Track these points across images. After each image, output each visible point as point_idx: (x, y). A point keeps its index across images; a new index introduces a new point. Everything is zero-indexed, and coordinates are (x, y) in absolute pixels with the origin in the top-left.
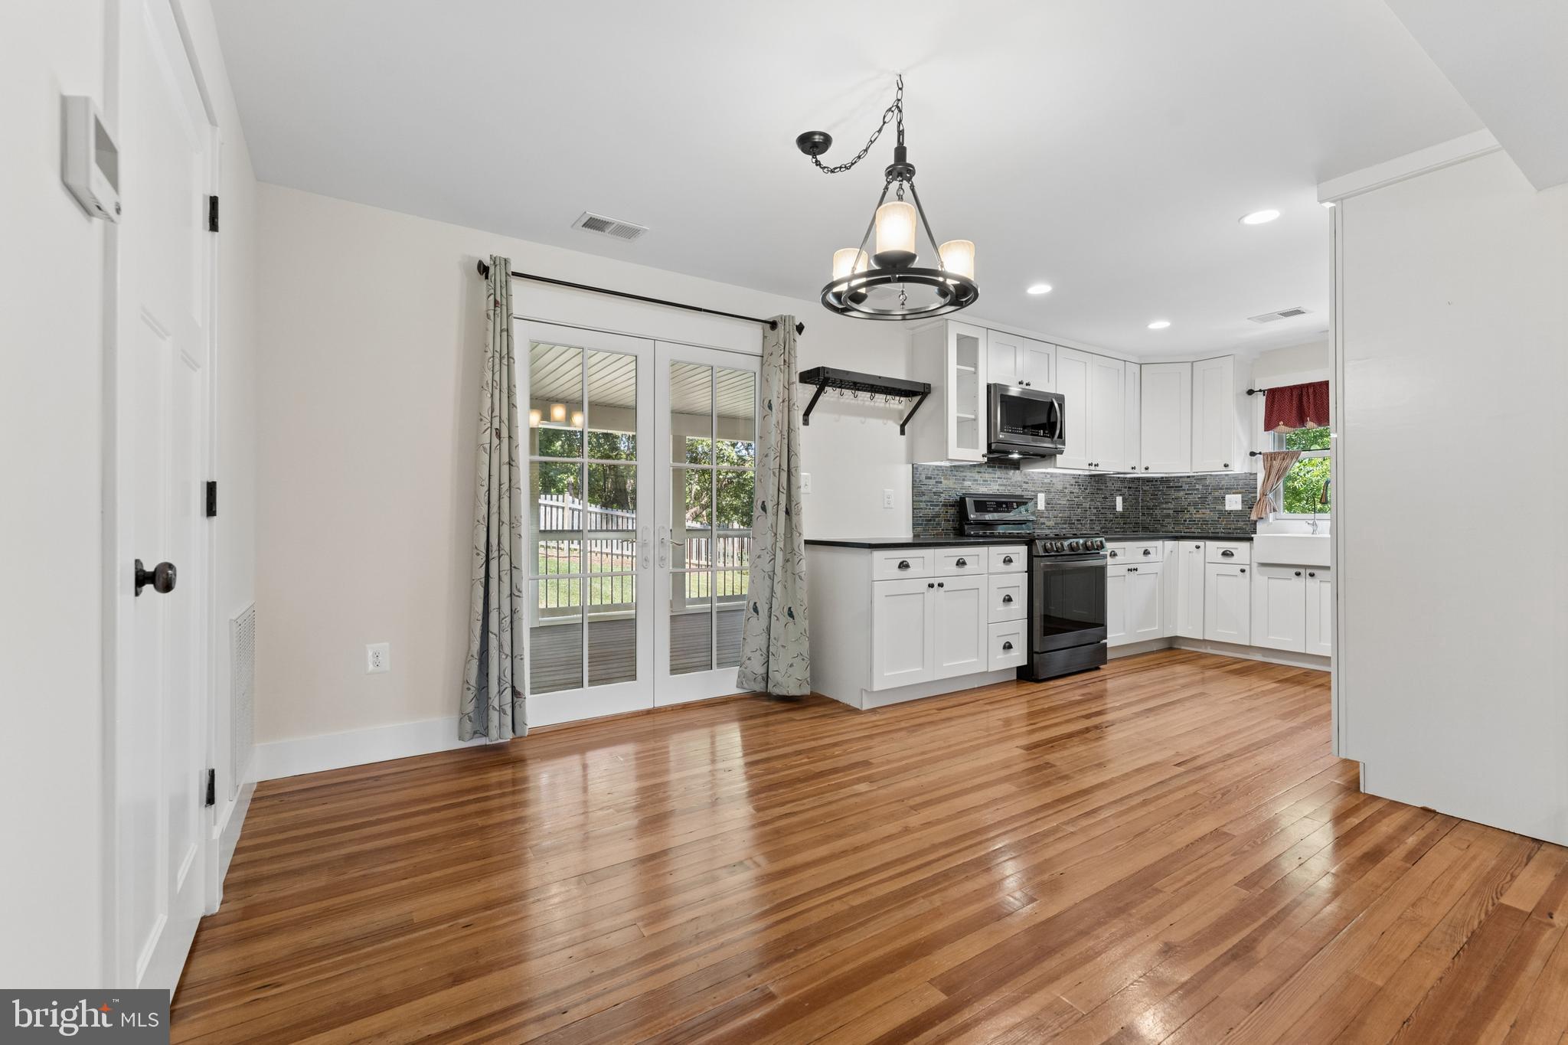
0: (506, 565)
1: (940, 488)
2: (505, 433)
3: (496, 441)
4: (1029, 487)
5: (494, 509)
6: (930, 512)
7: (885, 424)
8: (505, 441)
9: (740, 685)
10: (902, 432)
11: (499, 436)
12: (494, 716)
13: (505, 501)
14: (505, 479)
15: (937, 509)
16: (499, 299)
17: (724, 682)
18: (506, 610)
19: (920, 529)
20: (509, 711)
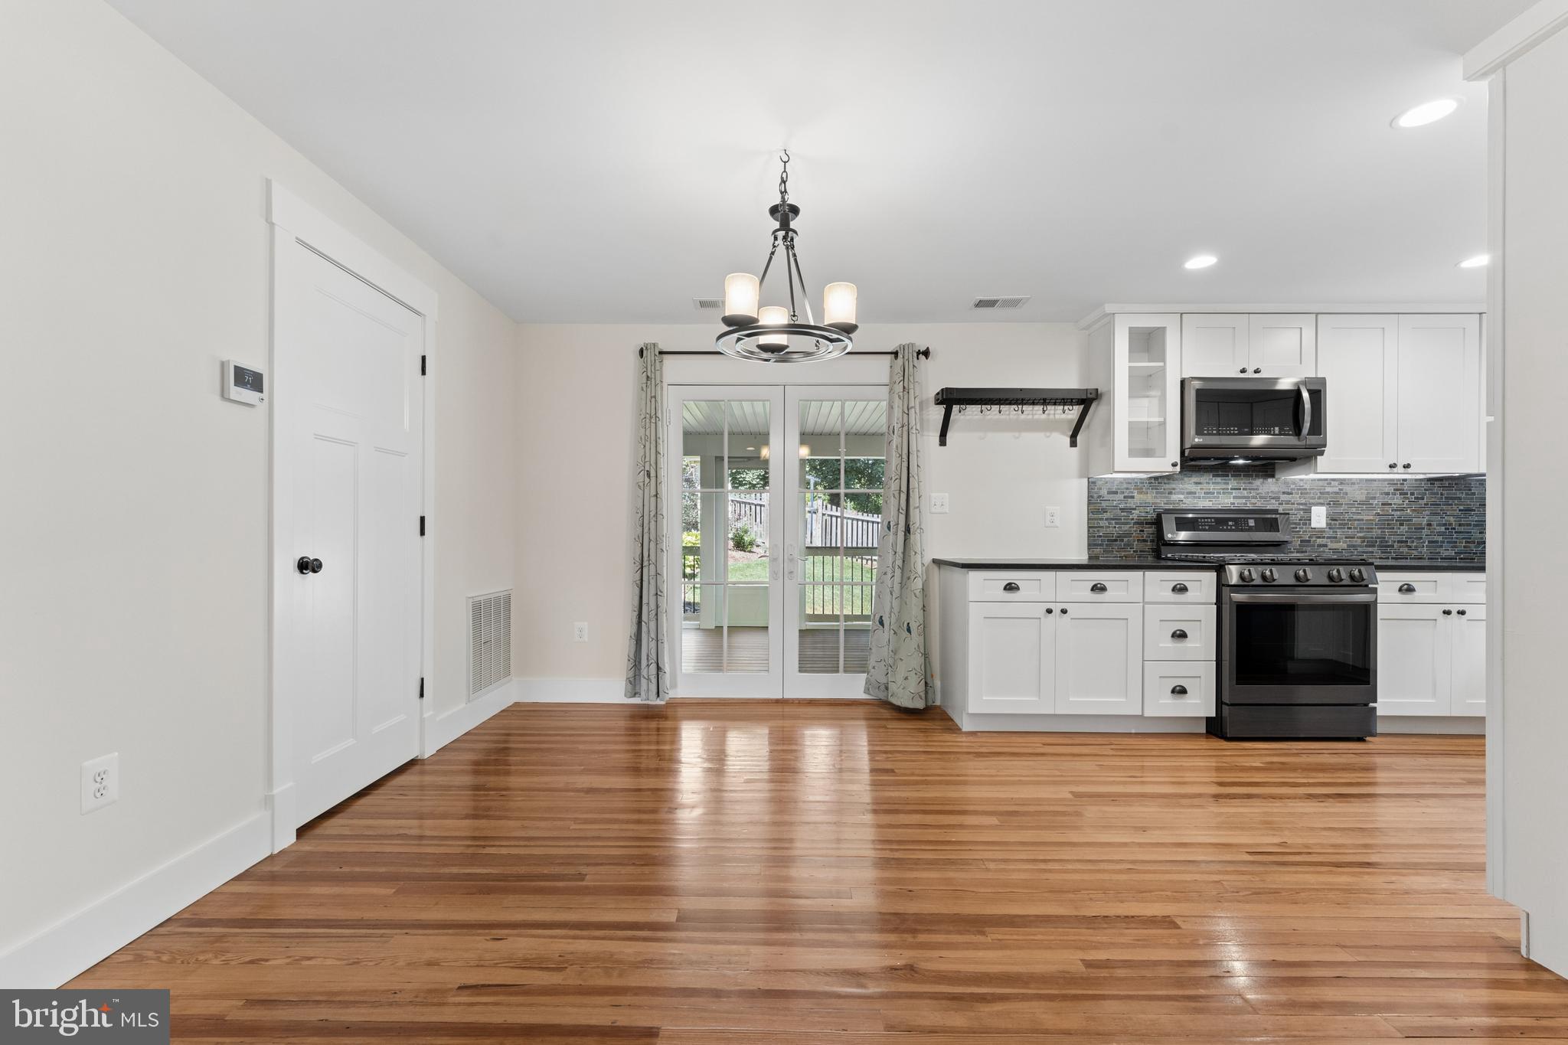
0: (652, 572)
1: (1131, 503)
2: (653, 474)
3: (647, 480)
4: (1296, 498)
5: (646, 530)
6: (1115, 530)
7: (1048, 437)
8: (653, 479)
9: (867, 691)
10: (1073, 444)
11: (649, 476)
12: (644, 682)
13: (653, 523)
14: (653, 508)
15: (1126, 527)
16: (649, 375)
17: (852, 686)
18: (653, 606)
19: (1098, 550)
20: (654, 680)
